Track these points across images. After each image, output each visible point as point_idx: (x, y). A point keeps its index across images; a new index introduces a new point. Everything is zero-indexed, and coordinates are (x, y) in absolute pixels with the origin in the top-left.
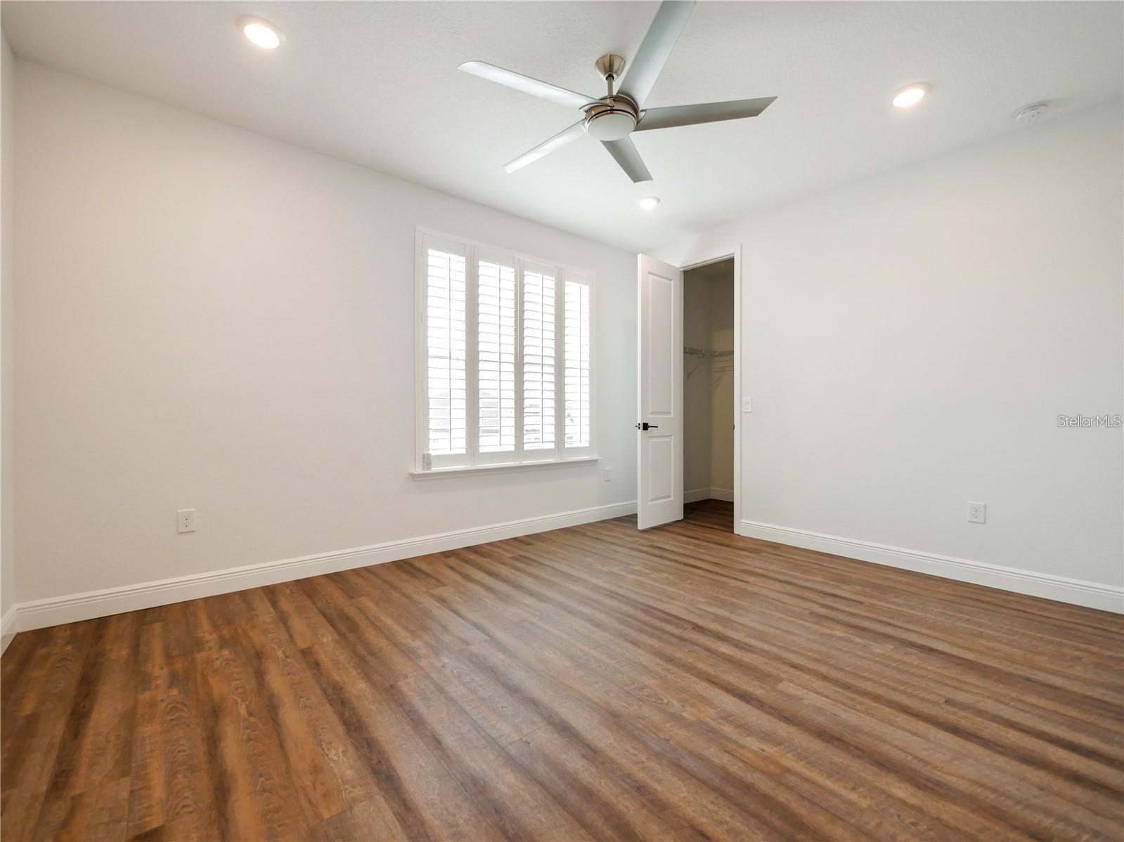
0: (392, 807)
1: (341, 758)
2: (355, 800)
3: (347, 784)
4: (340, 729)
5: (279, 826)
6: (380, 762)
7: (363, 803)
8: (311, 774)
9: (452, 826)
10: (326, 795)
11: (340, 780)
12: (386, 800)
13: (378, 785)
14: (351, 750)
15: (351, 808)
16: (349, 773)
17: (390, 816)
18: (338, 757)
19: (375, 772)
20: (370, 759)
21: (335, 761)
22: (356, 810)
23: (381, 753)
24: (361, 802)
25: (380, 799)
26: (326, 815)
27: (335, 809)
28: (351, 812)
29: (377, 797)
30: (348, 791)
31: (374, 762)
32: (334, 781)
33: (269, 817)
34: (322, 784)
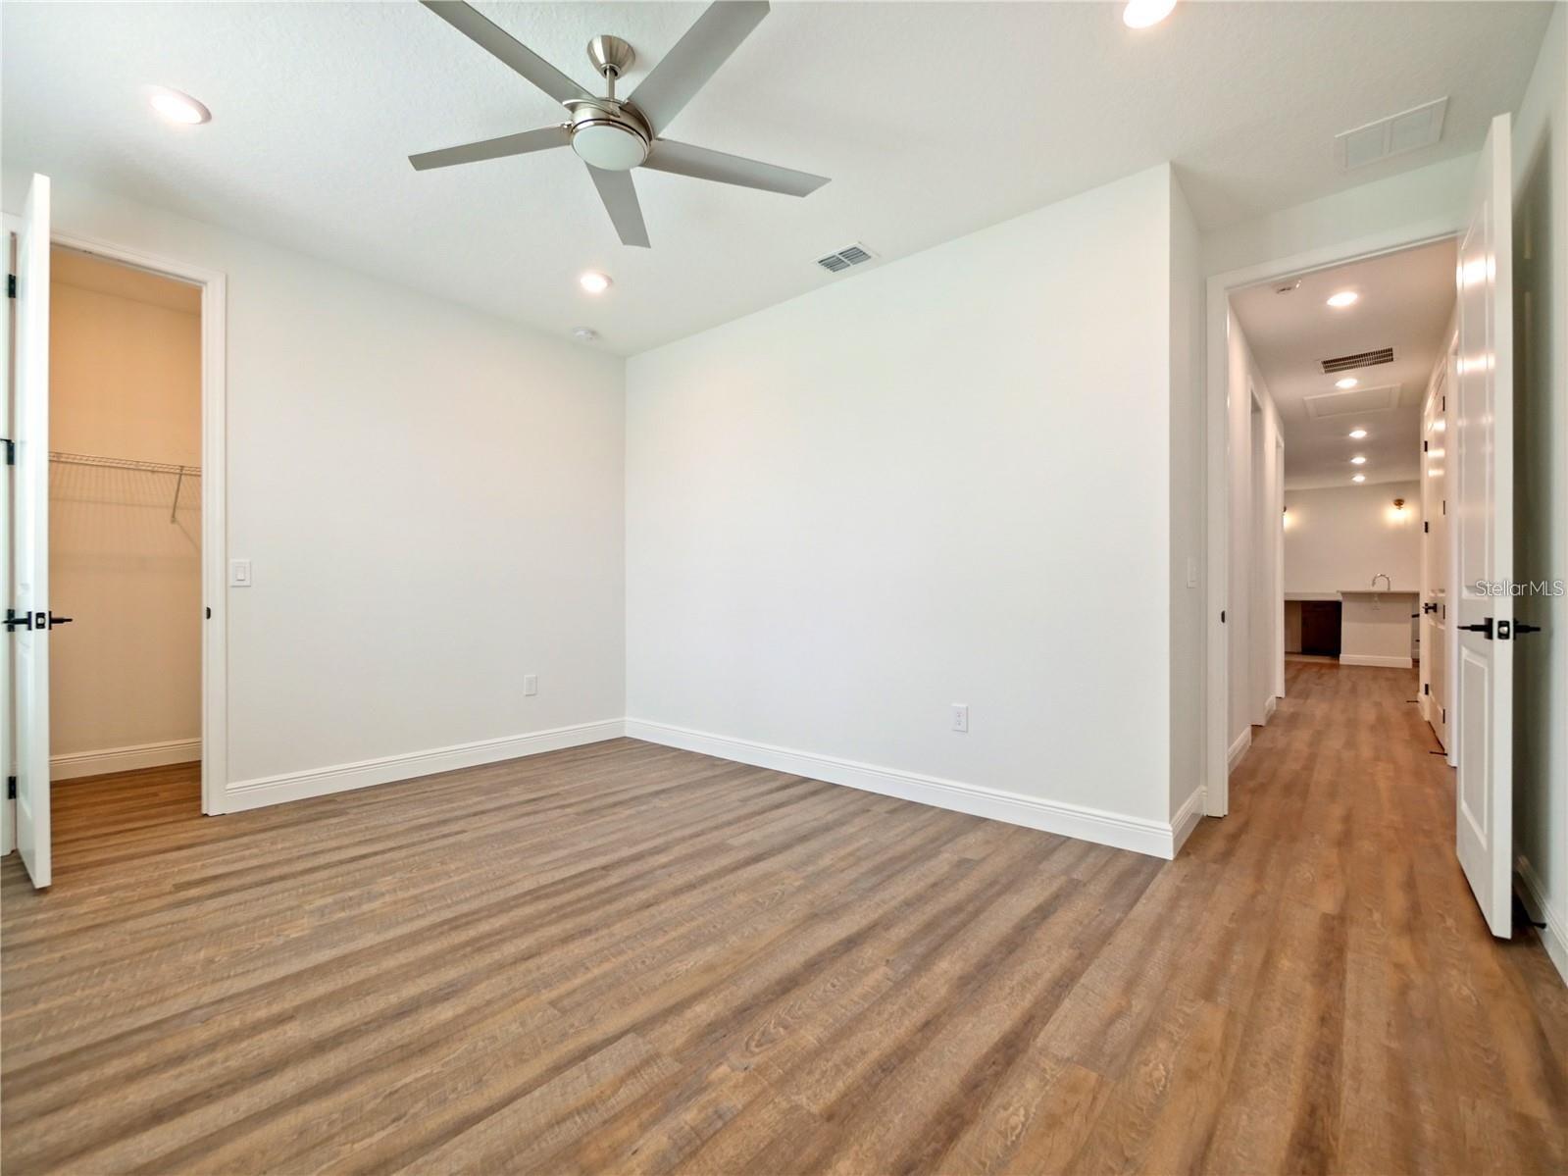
0: (1041, 1030)
1: (1016, 1105)
2: (1059, 1061)
3: (1045, 1078)
4: (969, 1137)
5: (1142, 1110)
6: (994, 1063)
7: (1055, 1052)
8: (1062, 1123)
9: (1024, 987)
10: (1074, 1089)
11: (1048, 1088)
12: (1036, 1037)
13: (1024, 1051)
14: (997, 1101)
15: (1068, 1059)
16: (1031, 1084)
17: (1050, 1027)
18: (1017, 1110)
19: (1009, 1062)
20: (997, 1075)
21: (1026, 1111)
22: (1067, 1054)
23: (979, 1068)
24: (1055, 1056)
25: (1040, 1042)
26: (1094, 1075)
27: (1082, 1072)
28: (1072, 1057)
29: (1039, 1045)
30: (1054, 1073)
31: (999, 1068)
32: (1051, 1093)
33: (1143, 1128)
34: (1065, 1102)
